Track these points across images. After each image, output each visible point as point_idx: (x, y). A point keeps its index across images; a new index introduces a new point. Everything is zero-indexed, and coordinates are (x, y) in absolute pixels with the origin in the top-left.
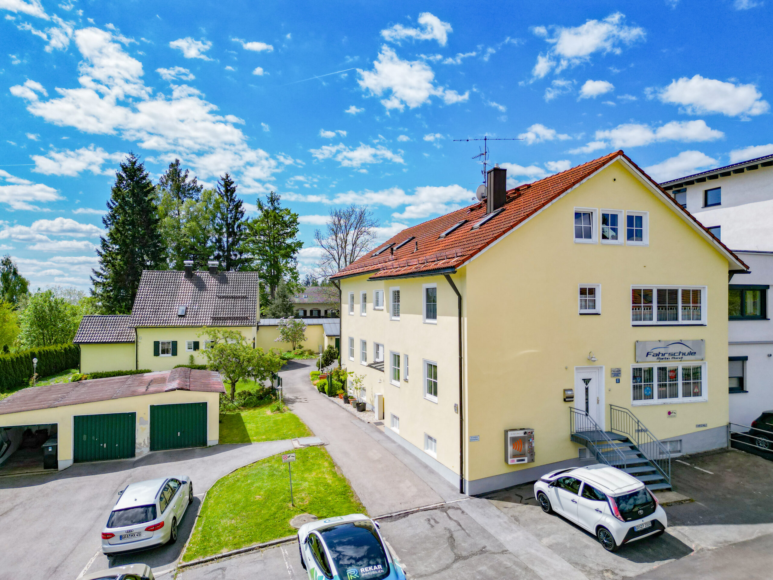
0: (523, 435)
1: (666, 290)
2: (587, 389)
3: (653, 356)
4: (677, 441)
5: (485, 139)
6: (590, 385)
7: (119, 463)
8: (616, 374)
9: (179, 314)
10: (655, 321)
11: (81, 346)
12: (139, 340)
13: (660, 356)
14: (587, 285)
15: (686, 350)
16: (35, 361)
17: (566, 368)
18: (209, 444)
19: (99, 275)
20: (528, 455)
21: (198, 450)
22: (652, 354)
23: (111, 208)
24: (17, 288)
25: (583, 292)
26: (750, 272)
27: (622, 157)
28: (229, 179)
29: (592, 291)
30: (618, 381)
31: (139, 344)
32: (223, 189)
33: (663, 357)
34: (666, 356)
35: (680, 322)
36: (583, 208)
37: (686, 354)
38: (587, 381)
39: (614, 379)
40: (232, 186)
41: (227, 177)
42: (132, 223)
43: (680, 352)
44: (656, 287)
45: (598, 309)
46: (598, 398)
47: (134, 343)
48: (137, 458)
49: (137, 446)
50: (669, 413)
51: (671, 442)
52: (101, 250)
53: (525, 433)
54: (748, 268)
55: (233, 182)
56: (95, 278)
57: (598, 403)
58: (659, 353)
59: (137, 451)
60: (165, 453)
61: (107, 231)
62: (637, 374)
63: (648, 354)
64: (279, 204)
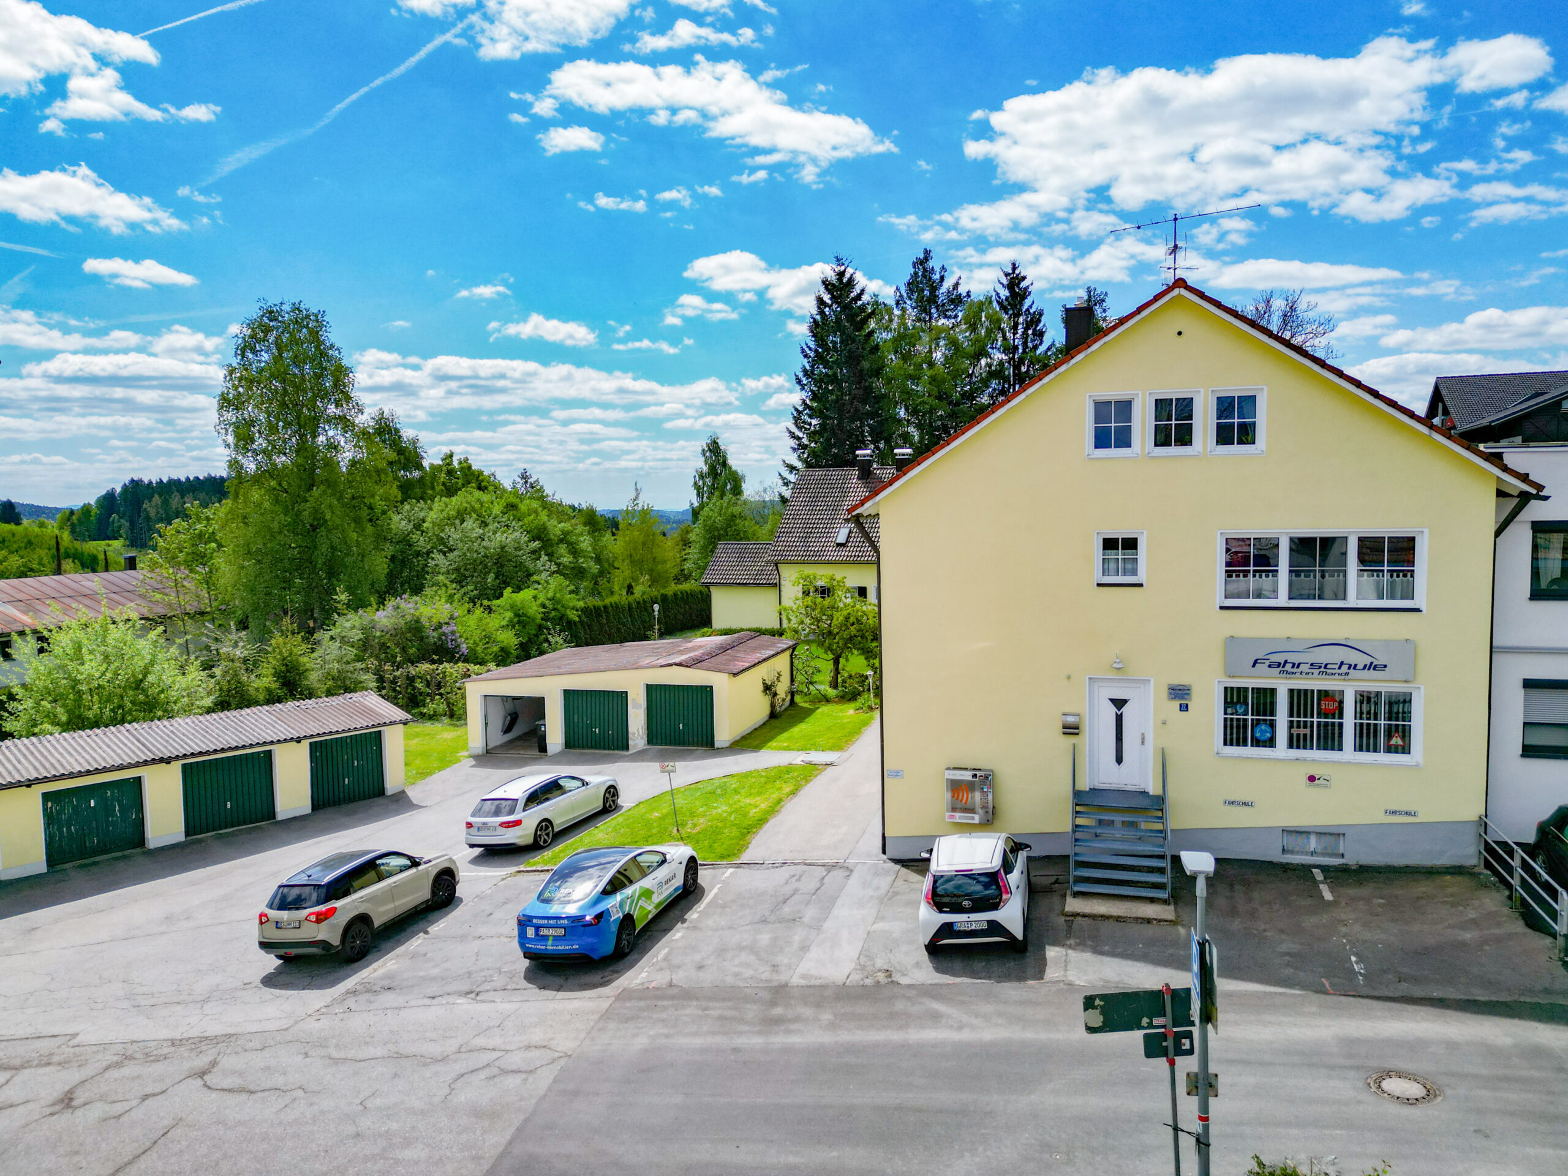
0: (970, 778)
1: (1315, 539)
2: (1119, 719)
3: (1270, 666)
4: (1339, 835)
5: (1176, 219)
6: (1125, 710)
7: (609, 755)
8: (1180, 694)
9: (838, 541)
10: (1282, 600)
11: (712, 589)
12: (783, 583)
13: (1288, 667)
14: (1120, 532)
15: (1362, 660)
16: (656, 607)
17: (1069, 678)
18: (717, 745)
19: (792, 468)
20: (980, 811)
21: (701, 750)
22: (1267, 663)
23: (806, 356)
24: (729, 487)
25: (1109, 544)
26: (1546, 498)
27: (1183, 292)
28: (1017, 272)
29: (1131, 544)
30: (1184, 708)
31: (782, 588)
32: (1004, 293)
33: (1295, 670)
34: (1303, 668)
35: (1352, 601)
36: (1113, 392)
37: (1360, 666)
38: (1119, 703)
39: (1176, 704)
40: (1023, 284)
41: (1014, 267)
42: (833, 379)
43: (1342, 663)
44: (1287, 533)
45: (1142, 577)
46: (1143, 734)
47: (777, 586)
48: (631, 752)
49: (630, 736)
50: (1312, 779)
51: (1320, 834)
52: (794, 429)
53: (975, 776)
54: (1540, 487)
55: (1024, 278)
56: (786, 474)
57: (1143, 743)
58: (1286, 662)
59: (631, 743)
60: (661, 750)
61: (804, 395)
62: (1233, 697)
63: (1256, 662)
64: (1104, 311)
